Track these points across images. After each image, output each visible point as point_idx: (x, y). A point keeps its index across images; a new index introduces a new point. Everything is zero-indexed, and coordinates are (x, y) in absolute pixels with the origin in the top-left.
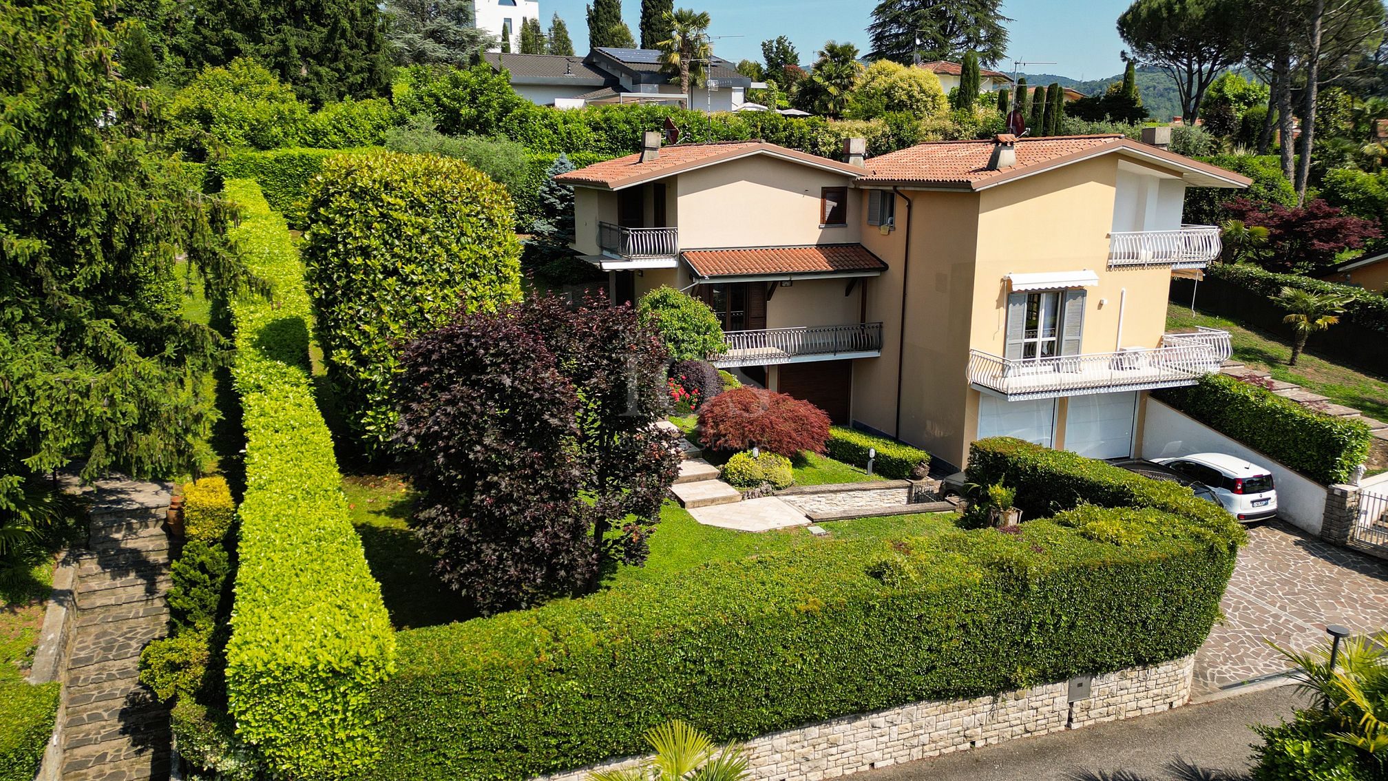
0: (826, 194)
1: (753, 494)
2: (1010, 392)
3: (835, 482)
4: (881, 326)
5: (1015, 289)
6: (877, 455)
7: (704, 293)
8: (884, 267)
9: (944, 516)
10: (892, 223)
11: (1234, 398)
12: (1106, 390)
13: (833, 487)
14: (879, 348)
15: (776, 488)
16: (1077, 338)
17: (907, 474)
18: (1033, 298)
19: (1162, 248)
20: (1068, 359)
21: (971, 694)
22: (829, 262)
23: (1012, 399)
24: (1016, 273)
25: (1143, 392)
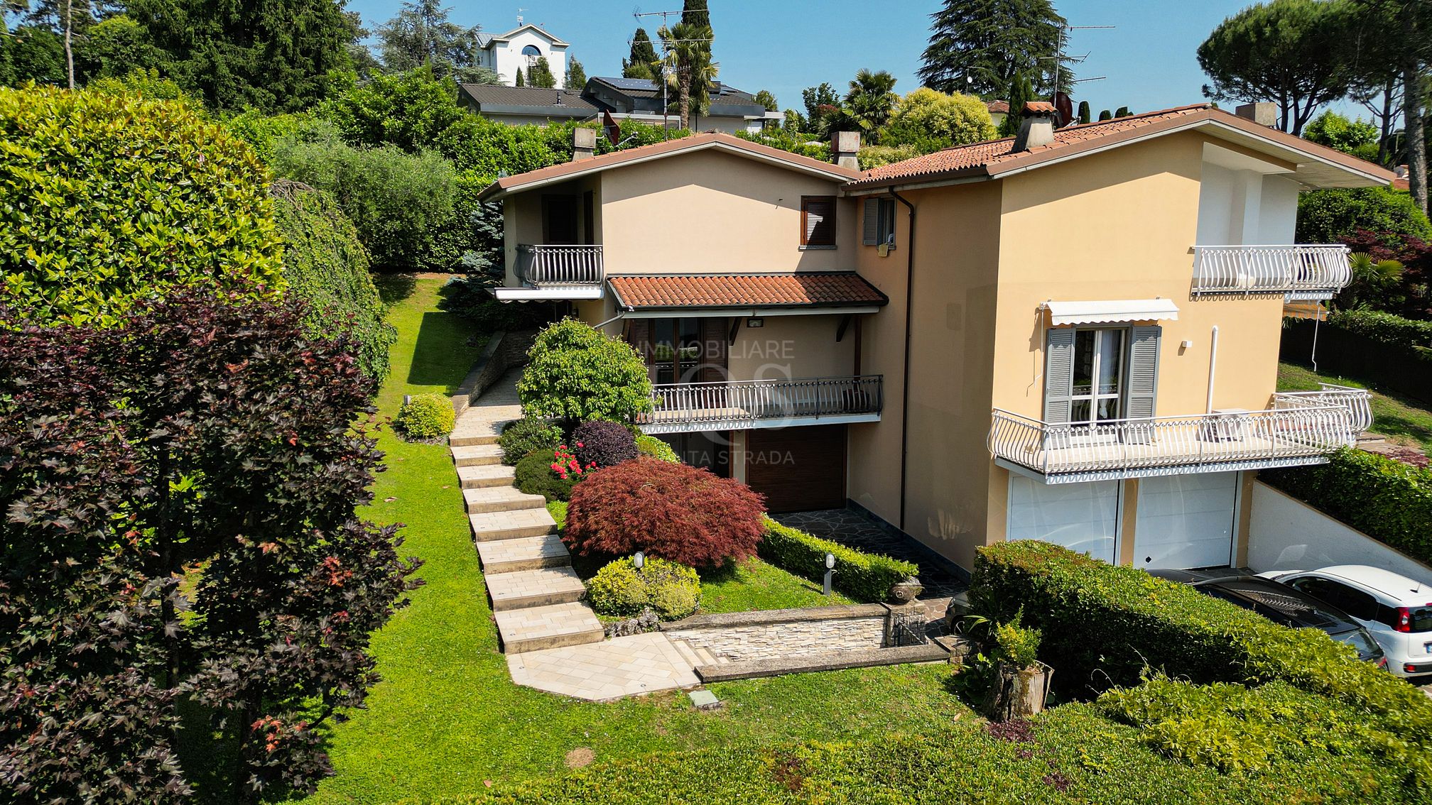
0: (807, 205)
1: (624, 628)
2: (1048, 470)
3: (767, 607)
4: (880, 380)
5: (1055, 322)
6: (839, 563)
7: (627, 330)
8: (882, 301)
9: (929, 672)
10: (892, 241)
11: (1385, 484)
12: (1192, 470)
13: (761, 616)
14: (878, 409)
15: (666, 618)
16: (1149, 394)
17: (883, 595)
18: (1084, 337)
19: (1269, 272)
20: (1135, 423)
22: (808, 293)
23: (1052, 481)
24: (1057, 300)
25: (1247, 473)
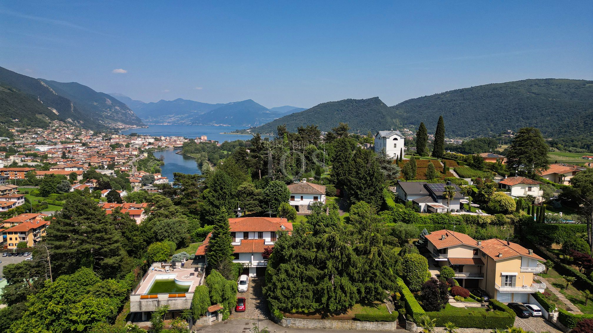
0: (474, 250)
1: (458, 302)
2: (503, 291)
3: (471, 301)
4: (484, 274)
5: (503, 275)
6: (477, 298)
7: (452, 266)
8: (484, 264)
10: (485, 257)
12: (521, 293)
14: (483, 277)
15: (461, 302)
16: (515, 282)
17: (481, 302)
18: (506, 276)
20: (513, 286)
21: (481, 328)
22: (474, 261)
24: (503, 272)
25: (528, 293)
